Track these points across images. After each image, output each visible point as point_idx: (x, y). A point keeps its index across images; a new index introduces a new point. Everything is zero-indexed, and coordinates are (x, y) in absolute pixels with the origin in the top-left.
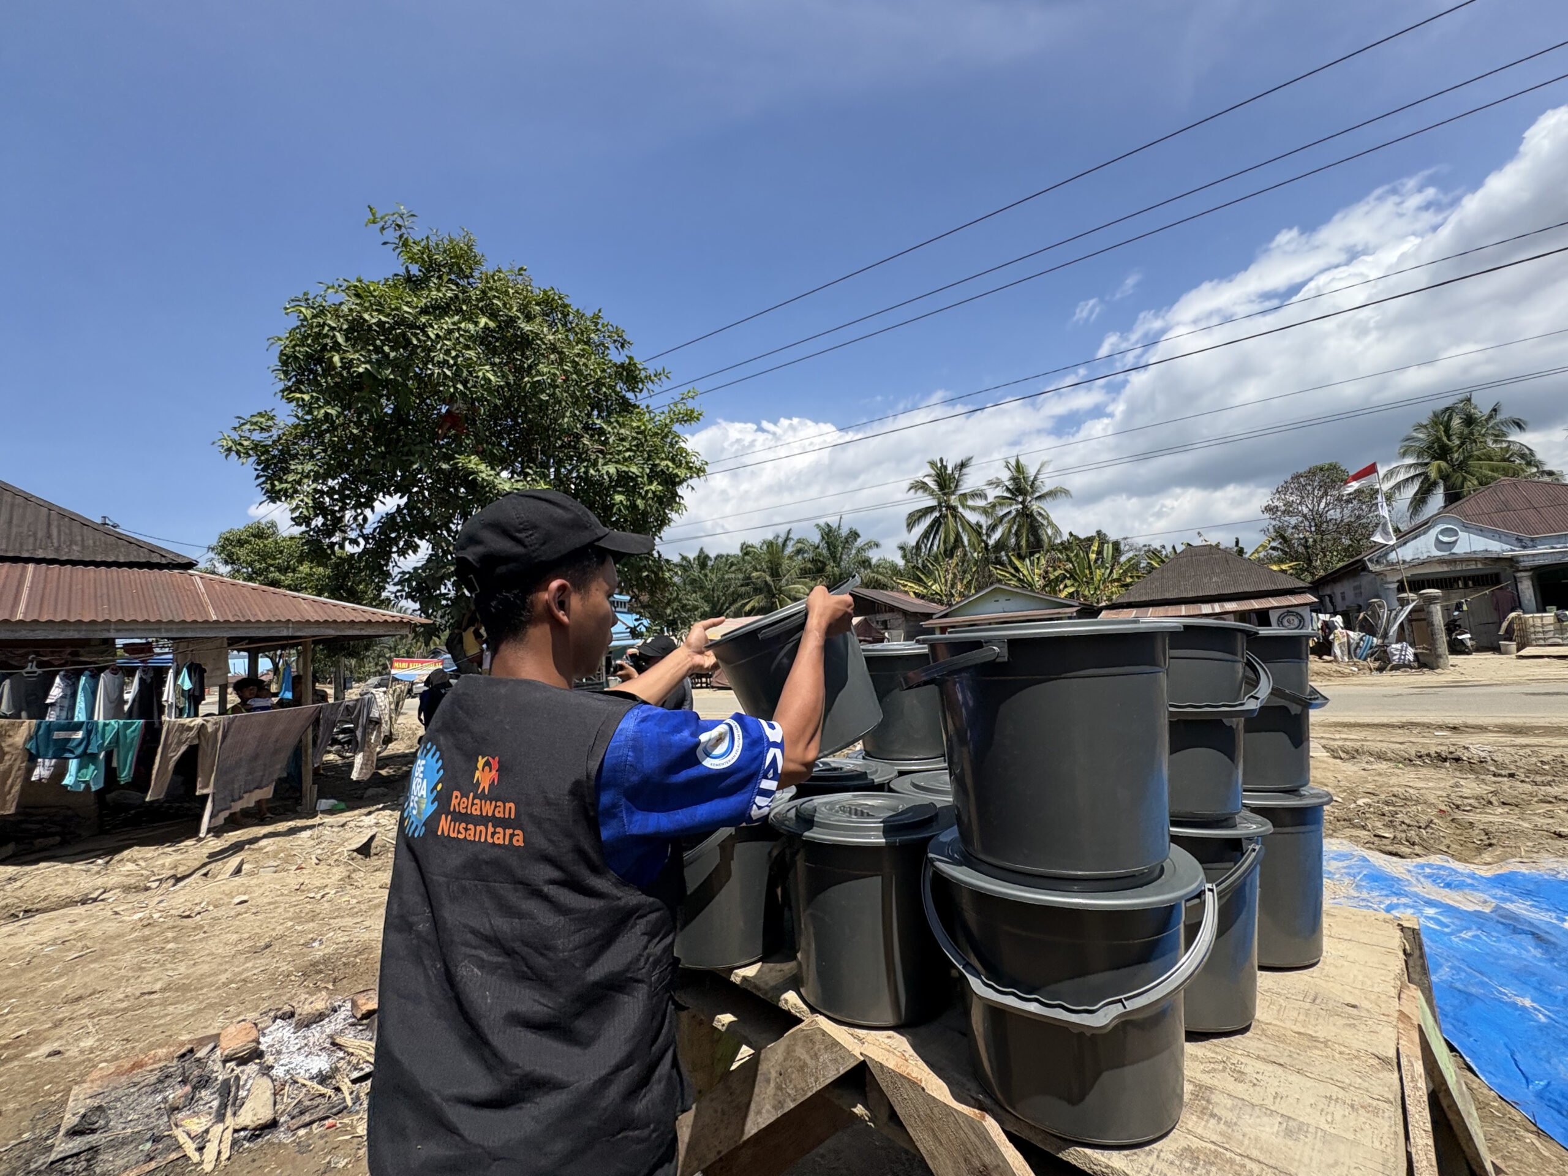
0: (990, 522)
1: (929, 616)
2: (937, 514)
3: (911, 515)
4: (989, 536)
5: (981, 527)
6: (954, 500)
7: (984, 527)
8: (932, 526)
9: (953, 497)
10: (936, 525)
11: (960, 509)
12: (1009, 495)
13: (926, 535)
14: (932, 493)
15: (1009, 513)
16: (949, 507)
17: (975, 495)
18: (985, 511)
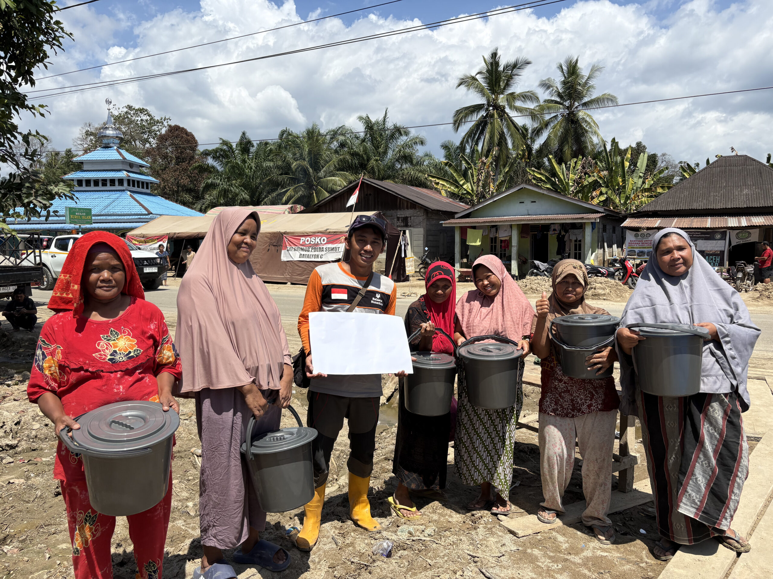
0: (536, 125)
1: (451, 215)
2: (483, 113)
3: (458, 112)
4: (533, 141)
5: (527, 130)
6: (502, 100)
7: (530, 131)
8: (477, 126)
9: (502, 96)
10: (482, 125)
11: (507, 110)
12: (558, 100)
13: (471, 134)
14: (481, 91)
15: (556, 117)
16: (497, 107)
17: (525, 97)
18: (533, 115)
